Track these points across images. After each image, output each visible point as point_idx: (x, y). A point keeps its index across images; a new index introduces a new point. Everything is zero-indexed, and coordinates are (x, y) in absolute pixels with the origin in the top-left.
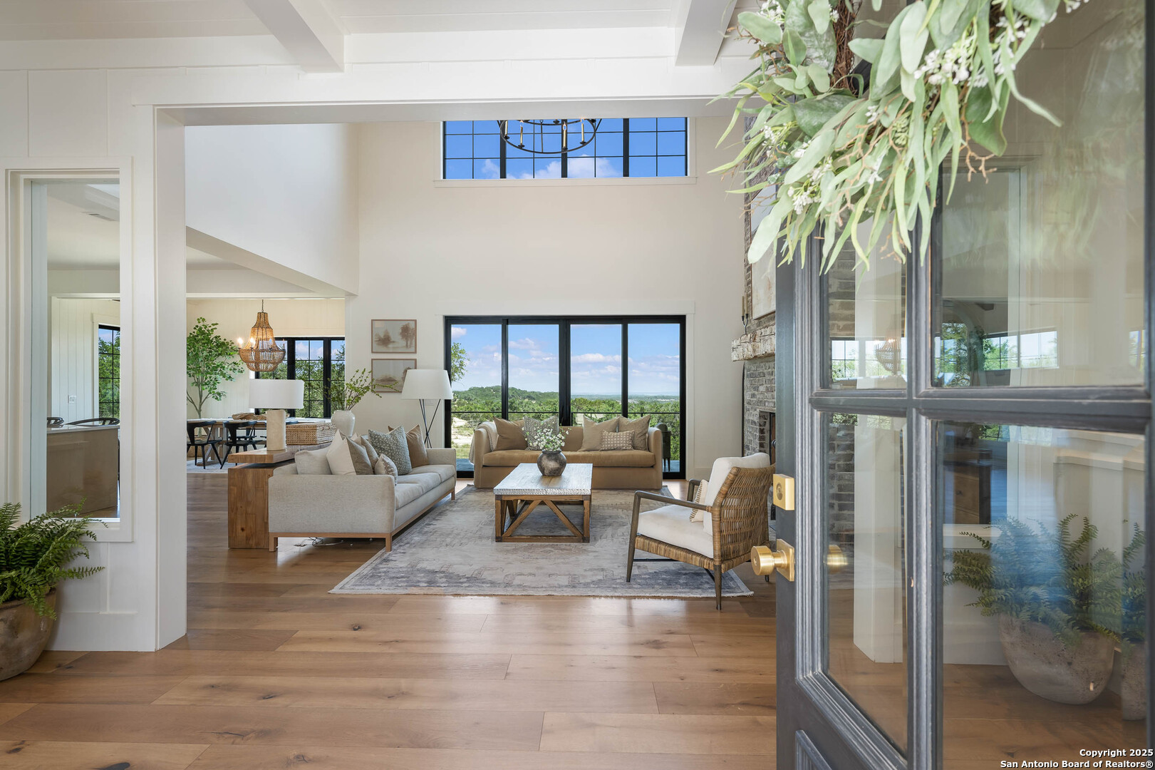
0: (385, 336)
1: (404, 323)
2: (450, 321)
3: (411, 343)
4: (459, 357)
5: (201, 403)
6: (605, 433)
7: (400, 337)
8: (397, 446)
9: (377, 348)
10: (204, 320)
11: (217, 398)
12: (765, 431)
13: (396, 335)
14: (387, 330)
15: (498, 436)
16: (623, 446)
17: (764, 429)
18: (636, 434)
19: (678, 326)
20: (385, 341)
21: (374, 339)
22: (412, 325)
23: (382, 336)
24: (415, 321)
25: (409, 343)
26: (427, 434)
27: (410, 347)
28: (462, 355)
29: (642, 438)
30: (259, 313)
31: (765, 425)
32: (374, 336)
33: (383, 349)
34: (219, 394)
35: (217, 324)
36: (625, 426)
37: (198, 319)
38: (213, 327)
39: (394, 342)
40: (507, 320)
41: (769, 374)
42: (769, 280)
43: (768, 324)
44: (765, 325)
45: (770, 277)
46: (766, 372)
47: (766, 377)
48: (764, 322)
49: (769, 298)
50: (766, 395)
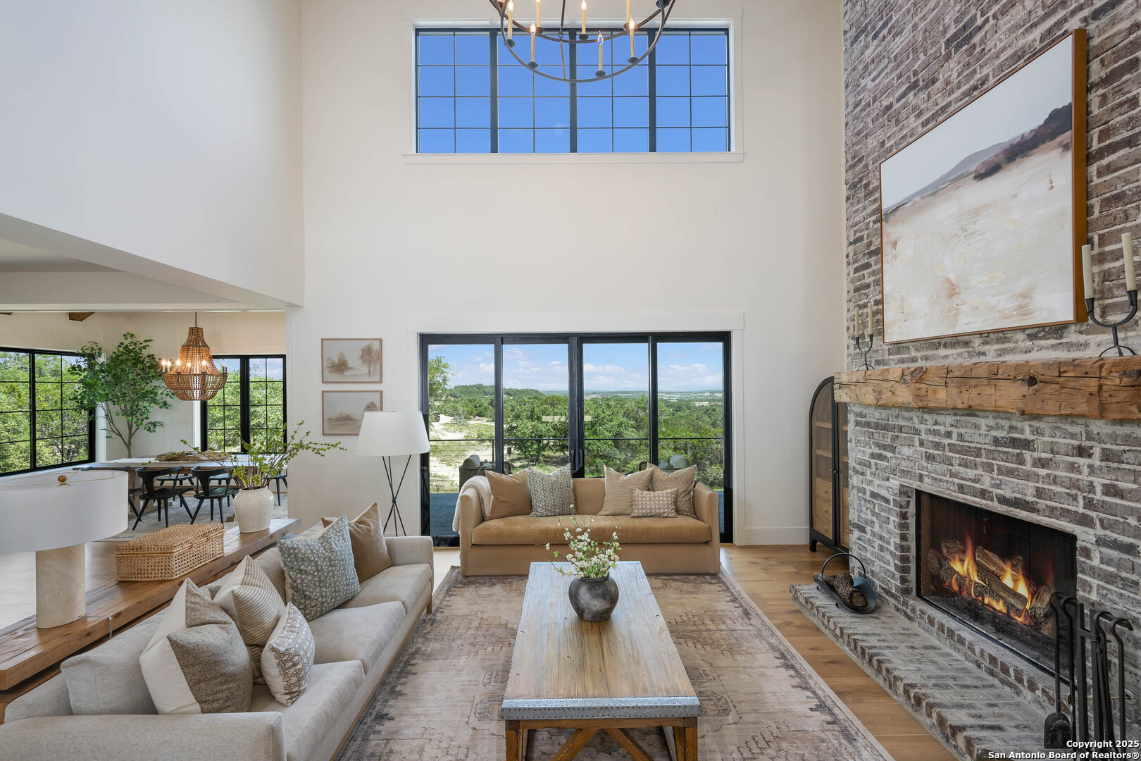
0: (339, 360)
1: (365, 343)
2: (426, 340)
3: (375, 370)
4: (443, 372)
5: (131, 436)
6: (637, 492)
7: (360, 362)
8: (330, 560)
9: (329, 376)
10: (132, 336)
11: (149, 430)
12: (908, 515)
13: (354, 360)
14: (342, 352)
15: (492, 497)
16: (664, 513)
17: (906, 513)
18: (679, 493)
19: (720, 345)
20: (340, 367)
21: (325, 365)
22: (376, 346)
23: (336, 360)
24: (381, 340)
25: (372, 369)
26: (394, 501)
27: (374, 375)
28: (446, 370)
29: (687, 498)
30: (191, 329)
31: (908, 506)
32: (325, 362)
33: (337, 377)
34: (154, 424)
35: (149, 341)
36: (661, 481)
37: (125, 335)
38: (144, 344)
39: (352, 368)
40: (502, 339)
41: (936, 433)
42: (950, 282)
43: (929, 353)
44: (919, 354)
45: (952, 277)
46: (922, 427)
47: (923, 436)
48: (916, 349)
49: (950, 311)
50: (925, 464)
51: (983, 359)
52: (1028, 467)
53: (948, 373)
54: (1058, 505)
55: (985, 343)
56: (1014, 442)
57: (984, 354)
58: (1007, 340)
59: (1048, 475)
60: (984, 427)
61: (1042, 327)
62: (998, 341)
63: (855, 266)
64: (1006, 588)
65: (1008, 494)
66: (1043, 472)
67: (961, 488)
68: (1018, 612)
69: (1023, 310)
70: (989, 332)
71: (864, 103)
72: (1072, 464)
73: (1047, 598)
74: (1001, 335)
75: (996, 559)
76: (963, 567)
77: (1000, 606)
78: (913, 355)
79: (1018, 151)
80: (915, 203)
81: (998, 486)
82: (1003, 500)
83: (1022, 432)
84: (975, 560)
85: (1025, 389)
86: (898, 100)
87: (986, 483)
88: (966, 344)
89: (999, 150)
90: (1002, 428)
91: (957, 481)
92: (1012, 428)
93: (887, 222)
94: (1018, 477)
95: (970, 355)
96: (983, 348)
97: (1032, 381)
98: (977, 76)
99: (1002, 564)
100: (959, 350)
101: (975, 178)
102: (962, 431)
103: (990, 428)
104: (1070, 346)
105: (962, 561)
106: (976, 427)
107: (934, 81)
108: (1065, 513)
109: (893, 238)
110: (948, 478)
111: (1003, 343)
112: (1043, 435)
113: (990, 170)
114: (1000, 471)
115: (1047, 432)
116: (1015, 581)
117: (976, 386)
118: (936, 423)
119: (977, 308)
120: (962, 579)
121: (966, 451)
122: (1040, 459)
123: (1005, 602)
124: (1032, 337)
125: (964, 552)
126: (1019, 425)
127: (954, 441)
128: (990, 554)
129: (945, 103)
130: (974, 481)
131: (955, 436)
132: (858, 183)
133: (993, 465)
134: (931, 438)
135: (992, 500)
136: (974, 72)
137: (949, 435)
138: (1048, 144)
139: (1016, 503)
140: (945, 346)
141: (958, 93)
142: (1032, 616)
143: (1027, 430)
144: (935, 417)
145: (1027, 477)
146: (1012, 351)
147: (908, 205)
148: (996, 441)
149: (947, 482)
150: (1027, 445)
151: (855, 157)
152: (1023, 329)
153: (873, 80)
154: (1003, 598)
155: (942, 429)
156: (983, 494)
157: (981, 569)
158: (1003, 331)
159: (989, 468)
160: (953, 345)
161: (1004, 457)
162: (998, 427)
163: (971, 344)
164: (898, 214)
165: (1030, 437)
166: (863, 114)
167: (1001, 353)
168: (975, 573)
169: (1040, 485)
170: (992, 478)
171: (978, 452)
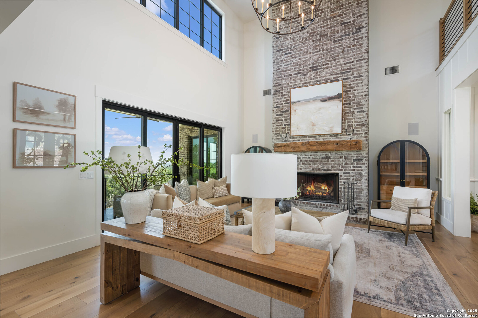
0: (35, 105)
1: (60, 96)
3: (70, 118)
7: (56, 110)
9: (22, 117)
13: (50, 106)
20: (36, 111)
21: (16, 106)
22: (71, 100)
23: (31, 103)
24: (75, 97)
25: (66, 118)
27: (69, 122)
32: (18, 103)
33: (31, 120)
39: (47, 113)
41: (305, 158)
42: (313, 123)
43: (304, 139)
44: (300, 139)
45: (314, 122)
46: (301, 157)
47: (301, 159)
48: (299, 138)
49: (312, 129)
50: (302, 166)
51: (319, 140)
52: (330, 162)
53: (316, 143)
54: (335, 168)
55: (320, 137)
56: (327, 157)
57: (320, 139)
58: (325, 136)
59: (334, 163)
60: (319, 155)
61: (333, 134)
62: (323, 137)
63: (277, 114)
64: (322, 189)
65: (325, 168)
66: (333, 162)
67: (313, 169)
68: (325, 193)
69: (331, 130)
70: (321, 135)
71: (281, 70)
72: (339, 160)
73: (332, 188)
74: (324, 135)
75: (320, 184)
76: (311, 188)
77: (321, 194)
78: (298, 139)
79: (331, 99)
80: (303, 102)
81: (323, 167)
82: (324, 170)
83: (329, 155)
84: (314, 186)
85: (336, 146)
86: (294, 74)
87: (320, 167)
88: (315, 137)
89: (326, 97)
90: (324, 155)
91: (312, 168)
92: (326, 155)
93: (293, 105)
94: (328, 164)
95: (316, 139)
96: (319, 138)
97: (337, 144)
98: (318, 79)
99: (321, 184)
100: (313, 138)
101: (320, 101)
102: (313, 156)
103: (321, 155)
104: (339, 138)
105: (310, 187)
106: (317, 155)
107: (306, 75)
108: (338, 169)
109: (295, 109)
110: (309, 168)
111: (324, 137)
112: (333, 155)
113: (324, 100)
114: (323, 164)
115: (334, 154)
116: (325, 187)
117: (324, 145)
118: (306, 155)
119: (320, 129)
120: (310, 191)
121: (315, 161)
122: (332, 160)
123: (322, 192)
124: (331, 136)
125: (311, 185)
126: (328, 154)
127: (311, 159)
128: (318, 183)
129: (309, 81)
130: (317, 167)
131: (311, 158)
132: (278, 91)
133: (321, 163)
134: (304, 159)
135: (321, 170)
136: (318, 78)
137: (309, 158)
138: (337, 99)
139: (327, 170)
140: (309, 137)
141: (313, 80)
142: (329, 193)
143: (330, 154)
144: (305, 154)
145: (330, 164)
146: (326, 139)
147: (300, 102)
148: (322, 158)
149: (309, 169)
150: (329, 158)
151: (277, 84)
152: (329, 134)
153: (285, 65)
154: (321, 192)
155: (307, 157)
156: (319, 169)
157: (315, 187)
158: (324, 134)
159: (321, 164)
160: (311, 137)
161: (324, 161)
162: (323, 155)
163: (316, 137)
164: (297, 103)
165: (330, 156)
166: (281, 73)
167: (324, 139)
168: (314, 188)
169: (332, 165)
170: (321, 166)
171: (318, 161)
